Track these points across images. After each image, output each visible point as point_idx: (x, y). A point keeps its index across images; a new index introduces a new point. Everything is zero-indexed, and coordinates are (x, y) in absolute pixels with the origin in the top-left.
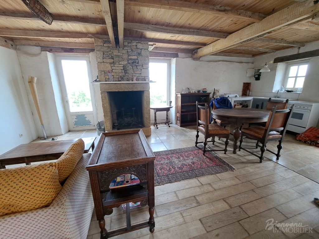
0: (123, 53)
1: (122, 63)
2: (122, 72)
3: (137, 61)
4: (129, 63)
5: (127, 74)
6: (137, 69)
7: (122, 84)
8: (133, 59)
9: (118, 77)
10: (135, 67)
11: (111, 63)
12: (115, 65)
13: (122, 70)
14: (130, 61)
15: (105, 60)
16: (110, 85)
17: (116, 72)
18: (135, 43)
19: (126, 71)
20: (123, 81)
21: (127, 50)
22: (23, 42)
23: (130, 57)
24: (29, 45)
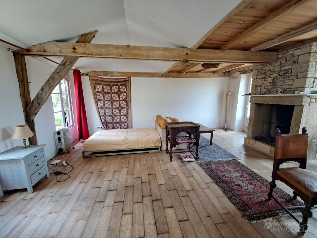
0: (275, 67)
1: (272, 77)
2: (270, 85)
3: (290, 71)
4: (280, 75)
5: (275, 87)
6: (289, 80)
7: (268, 97)
8: (285, 70)
9: (265, 90)
10: (286, 78)
11: (262, 78)
12: (265, 80)
13: (270, 83)
14: (281, 73)
15: (258, 77)
16: (257, 97)
17: (264, 86)
18: (292, 51)
19: (275, 83)
20: (269, 94)
21: (281, 62)
22: (233, 71)
23: (282, 69)
24: (235, 72)
